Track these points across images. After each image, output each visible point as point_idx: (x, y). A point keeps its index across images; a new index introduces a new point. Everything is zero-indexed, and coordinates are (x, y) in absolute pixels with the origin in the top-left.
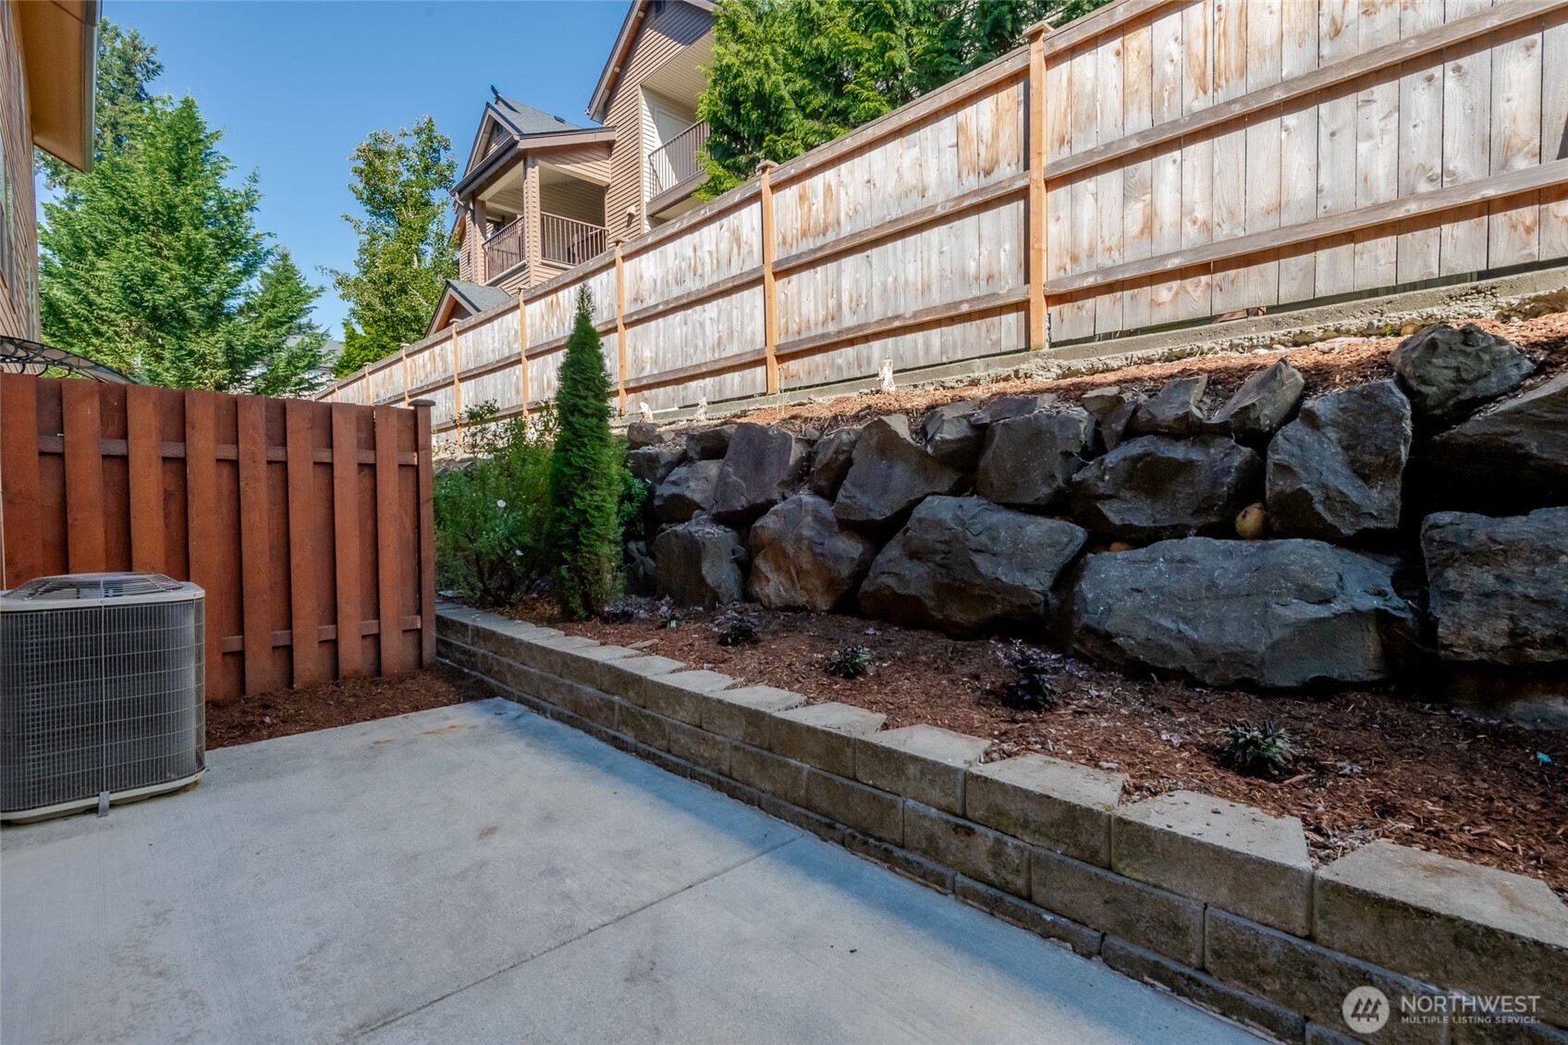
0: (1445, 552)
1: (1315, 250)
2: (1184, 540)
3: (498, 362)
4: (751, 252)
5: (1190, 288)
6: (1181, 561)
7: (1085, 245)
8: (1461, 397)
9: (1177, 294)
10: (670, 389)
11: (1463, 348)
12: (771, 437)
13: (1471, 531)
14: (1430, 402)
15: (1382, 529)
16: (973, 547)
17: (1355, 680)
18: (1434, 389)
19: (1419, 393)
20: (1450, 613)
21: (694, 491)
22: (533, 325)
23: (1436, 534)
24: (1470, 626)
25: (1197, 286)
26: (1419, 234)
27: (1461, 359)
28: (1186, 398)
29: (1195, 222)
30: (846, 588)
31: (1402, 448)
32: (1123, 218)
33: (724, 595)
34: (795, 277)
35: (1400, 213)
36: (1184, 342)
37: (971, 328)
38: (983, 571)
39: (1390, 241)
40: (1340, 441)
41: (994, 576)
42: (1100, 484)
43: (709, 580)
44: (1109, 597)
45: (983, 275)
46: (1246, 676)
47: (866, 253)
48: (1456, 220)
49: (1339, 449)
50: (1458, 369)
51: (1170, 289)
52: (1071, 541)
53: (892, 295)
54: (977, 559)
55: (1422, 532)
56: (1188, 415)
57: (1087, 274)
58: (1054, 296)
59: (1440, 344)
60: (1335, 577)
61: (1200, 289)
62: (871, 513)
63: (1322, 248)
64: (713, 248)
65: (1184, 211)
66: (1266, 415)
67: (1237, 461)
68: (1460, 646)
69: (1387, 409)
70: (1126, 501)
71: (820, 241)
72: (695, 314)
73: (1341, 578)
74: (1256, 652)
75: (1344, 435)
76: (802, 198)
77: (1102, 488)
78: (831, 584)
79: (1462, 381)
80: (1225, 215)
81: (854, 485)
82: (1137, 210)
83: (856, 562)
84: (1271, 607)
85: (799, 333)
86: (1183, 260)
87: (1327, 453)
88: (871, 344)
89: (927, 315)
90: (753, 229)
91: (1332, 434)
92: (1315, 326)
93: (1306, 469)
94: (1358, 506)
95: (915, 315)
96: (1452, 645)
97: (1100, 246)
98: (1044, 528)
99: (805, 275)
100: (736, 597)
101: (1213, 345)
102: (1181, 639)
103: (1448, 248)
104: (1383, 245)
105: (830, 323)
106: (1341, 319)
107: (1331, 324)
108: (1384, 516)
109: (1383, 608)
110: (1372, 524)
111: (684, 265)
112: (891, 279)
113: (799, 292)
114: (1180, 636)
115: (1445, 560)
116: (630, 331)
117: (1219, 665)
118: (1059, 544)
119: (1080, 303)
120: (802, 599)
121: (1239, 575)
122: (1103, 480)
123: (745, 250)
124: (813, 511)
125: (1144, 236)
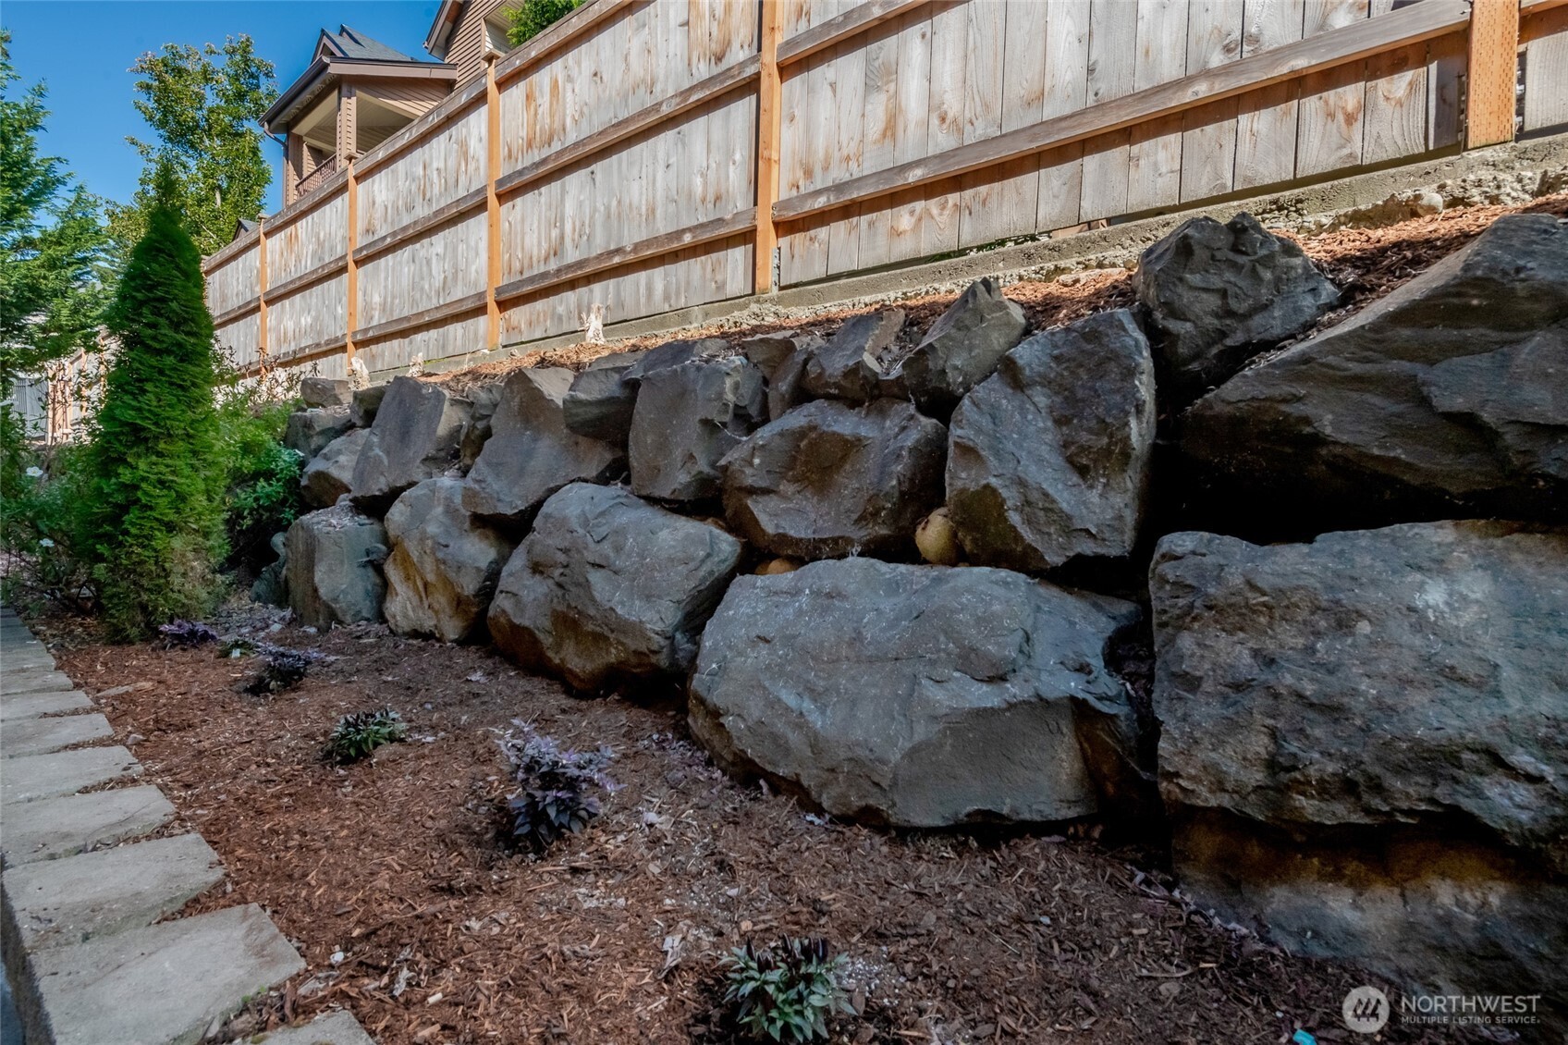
0: (1181, 602)
1: (1082, 156)
2: (843, 562)
3: (240, 308)
4: (477, 169)
5: (935, 211)
6: (829, 596)
7: (821, 154)
8: (1229, 342)
9: (920, 219)
10: (396, 343)
11: (1231, 255)
12: (423, 397)
13: (1221, 567)
14: (1182, 350)
15: (1103, 557)
16: (591, 559)
17: (1037, 818)
18: (1188, 325)
19: (1166, 333)
20: (1179, 714)
21: (342, 467)
22: (273, 263)
23: (1168, 570)
24: (1206, 743)
25: (943, 208)
26: (1210, 129)
27: (1229, 276)
28: (863, 340)
29: (943, 120)
30: (474, 610)
31: (1133, 423)
32: (863, 115)
33: (345, 613)
34: (519, 201)
35: (1187, 97)
36: (920, 283)
37: (695, 268)
38: (597, 595)
39: (1173, 139)
40: (1051, 409)
41: (608, 605)
42: (748, 471)
43: (322, 591)
44: (730, 647)
45: (711, 197)
46: (871, 802)
47: (590, 169)
48: (1257, 108)
49: (1049, 424)
50: (1224, 294)
51: (912, 213)
52: (709, 555)
53: (615, 224)
54: (595, 577)
55: (1152, 565)
56: (860, 365)
57: (818, 193)
58: (785, 222)
59: (1196, 248)
60: (1019, 636)
61: (947, 212)
62: (499, 504)
63: (1091, 153)
64: (442, 166)
65: (934, 106)
66: (956, 368)
67: (911, 438)
68: (1191, 778)
69: (1114, 357)
70: (786, 498)
71: (546, 152)
72: (421, 248)
73: (1028, 639)
74: (883, 762)
75: (1058, 399)
76: (529, 97)
77: (750, 478)
78: (459, 603)
79: (1230, 313)
80: (979, 109)
81: (489, 464)
82: (878, 108)
83: (483, 575)
84: (920, 684)
85: (521, 273)
86: (926, 171)
87: (1032, 429)
88: (592, 286)
89: (648, 248)
90: (481, 140)
91: (1041, 398)
92: (1074, 261)
93: (997, 454)
94: (1069, 518)
95: (636, 247)
96: (1177, 775)
97: (837, 155)
98: (680, 534)
99: (530, 197)
100: (365, 614)
101: (954, 287)
102: (799, 726)
103: (1245, 147)
104: (1165, 147)
105: (552, 258)
106: (1106, 249)
107: (1093, 257)
108: (1107, 535)
109: (1081, 695)
110: (1087, 548)
111: (414, 188)
112: (614, 203)
113: (523, 220)
114: (800, 722)
115: (1179, 617)
116: (361, 270)
117: (841, 778)
118: (693, 559)
119: (812, 233)
120: (428, 624)
121: (893, 624)
122: (751, 464)
123: (472, 166)
124: (446, 499)
125: (886, 141)
